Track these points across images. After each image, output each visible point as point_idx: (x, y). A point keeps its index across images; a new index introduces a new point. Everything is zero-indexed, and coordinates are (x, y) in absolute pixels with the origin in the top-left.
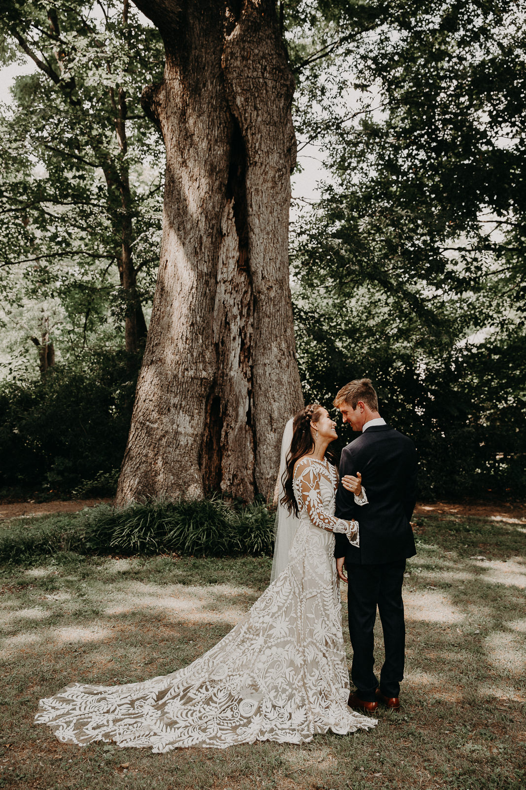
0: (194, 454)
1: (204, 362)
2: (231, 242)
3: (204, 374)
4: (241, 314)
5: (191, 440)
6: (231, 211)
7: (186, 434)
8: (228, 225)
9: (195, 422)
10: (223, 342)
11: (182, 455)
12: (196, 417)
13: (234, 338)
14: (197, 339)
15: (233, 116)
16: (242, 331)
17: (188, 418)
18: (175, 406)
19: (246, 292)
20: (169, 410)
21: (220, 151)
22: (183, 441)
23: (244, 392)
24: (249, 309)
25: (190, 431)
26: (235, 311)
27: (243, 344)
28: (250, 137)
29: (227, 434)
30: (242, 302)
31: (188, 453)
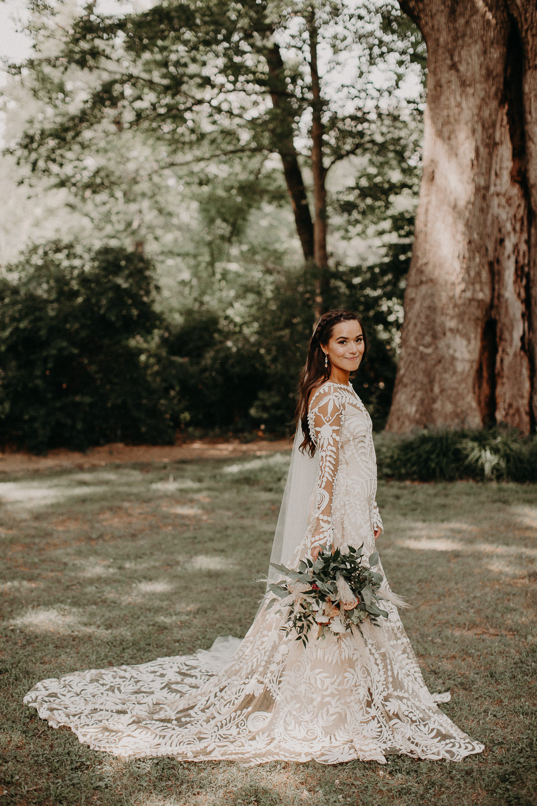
0: (470, 381)
1: (481, 282)
2: (505, 151)
3: (480, 296)
4: (514, 229)
5: (467, 366)
6: (505, 118)
7: (463, 360)
8: (502, 134)
9: (472, 347)
10: (498, 261)
11: (459, 383)
12: (473, 342)
13: (509, 257)
14: (474, 258)
15: (510, 16)
16: (516, 247)
17: (465, 343)
18: (451, 330)
19: (519, 206)
20: (444, 334)
21: (496, 54)
22: (460, 367)
23: (518, 315)
24: (522, 224)
25: (467, 356)
26: (509, 227)
27: (517, 262)
28: (530, 38)
29: (502, 361)
30: (515, 216)
31: (463, 380)
